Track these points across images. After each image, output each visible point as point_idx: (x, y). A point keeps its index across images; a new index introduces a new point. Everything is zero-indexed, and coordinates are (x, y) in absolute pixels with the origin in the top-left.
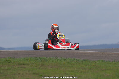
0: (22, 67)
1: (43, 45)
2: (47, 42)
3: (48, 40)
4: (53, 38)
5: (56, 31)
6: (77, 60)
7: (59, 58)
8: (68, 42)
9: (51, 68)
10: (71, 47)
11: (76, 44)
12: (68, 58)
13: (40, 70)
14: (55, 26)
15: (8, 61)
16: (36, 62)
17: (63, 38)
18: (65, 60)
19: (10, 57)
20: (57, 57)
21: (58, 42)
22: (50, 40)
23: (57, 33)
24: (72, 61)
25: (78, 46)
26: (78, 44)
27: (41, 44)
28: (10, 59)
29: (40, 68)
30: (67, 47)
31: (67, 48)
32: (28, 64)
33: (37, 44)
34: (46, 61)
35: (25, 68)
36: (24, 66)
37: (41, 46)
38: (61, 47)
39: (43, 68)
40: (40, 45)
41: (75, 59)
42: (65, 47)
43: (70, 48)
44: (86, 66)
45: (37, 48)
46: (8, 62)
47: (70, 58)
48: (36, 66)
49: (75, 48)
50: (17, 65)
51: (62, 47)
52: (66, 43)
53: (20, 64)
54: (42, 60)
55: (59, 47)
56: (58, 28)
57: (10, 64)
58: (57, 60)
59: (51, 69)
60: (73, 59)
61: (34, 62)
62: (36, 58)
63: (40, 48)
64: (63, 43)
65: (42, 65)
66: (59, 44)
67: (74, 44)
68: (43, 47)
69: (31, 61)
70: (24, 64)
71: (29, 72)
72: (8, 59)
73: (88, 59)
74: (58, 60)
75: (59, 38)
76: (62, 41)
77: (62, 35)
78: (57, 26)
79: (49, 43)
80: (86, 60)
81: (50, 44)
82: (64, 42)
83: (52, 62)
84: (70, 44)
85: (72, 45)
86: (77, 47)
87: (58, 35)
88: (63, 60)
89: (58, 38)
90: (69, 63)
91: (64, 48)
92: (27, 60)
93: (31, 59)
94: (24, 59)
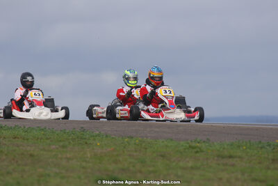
0: (226, 164)
13: (269, 172)
15: (193, 148)
16: (260, 153)
19: (198, 140)
28: (198, 144)
29: (268, 168)
32: (240, 157)
35: (233, 165)
36: (231, 161)
39: (276, 169)
46: (195, 150)
48: (260, 163)
50: (216, 158)
53: (223, 157)
54: (274, 149)
57: (198, 155)
61: (256, 151)
62: (260, 142)
65: (274, 160)
69: (248, 150)
70: (231, 157)
71: (243, 175)
72: (194, 144)
92: (239, 147)
93: (248, 145)
94: (232, 145)
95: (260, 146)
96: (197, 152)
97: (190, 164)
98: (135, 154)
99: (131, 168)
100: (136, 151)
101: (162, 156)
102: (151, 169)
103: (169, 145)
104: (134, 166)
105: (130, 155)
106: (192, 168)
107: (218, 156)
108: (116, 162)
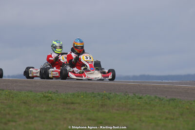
6: (159, 98)
7: (131, 95)
9: (117, 110)
12: (144, 95)
18: (140, 98)
19: (50, 92)
20: (127, 92)
24: (152, 100)
34: (109, 99)
41: (156, 97)
44: (174, 109)
47: (148, 96)
48: (93, 107)
54: (102, 97)
57: (50, 102)
59: (118, 112)
60: (153, 97)
62: (93, 93)
73: (179, 97)
80: (175, 99)
83: (120, 100)
88: (138, 98)
90: (147, 103)
92: (78, 96)
95: (93, 95)
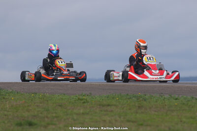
0: (107, 111)
1: (121, 73)
2: (128, 69)
3: (130, 66)
4: (137, 63)
5: (143, 51)
8: (162, 69)
10: (166, 78)
11: (174, 72)
13: (138, 115)
14: (142, 44)
16: (129, 102)
17: (153, 63)
21: (145, 70)
22: (132, 67)
23: (144, 55)
25: (178, 76)
26: (177, 73)
27: (118, 73)
28: (84, 97)
29: (137, 113)
30: (159, 77)
31: (159, 80)
32: (115, 105)
33: (112, 73)
35: (112, 111)
36: (109, 108)
37: (117, 75)
38: (150, 77)
39: (142, 113)
40: (115, 74)
42: (156, 77)
43: (164, 79)
45: (111, 79)
46: (83, 101)
49: (173, 78)
50: (98, 106)
51: (152, 77)
52: (158, 71)
53: (103, 106)
55: (147, 77)
56: (145, 48)
58: (163, 98)
61: (125, 101)
63: (115, 78)
64: (153, 71)
65: (139, 107)
66: (146, 73)
67: (170, 73)
68: (120, 78)
69: (120, 100)
70: (108, 105)
71: (120, 117)
72: (81, 97)
74: (165, 98)
75: (146, 62)
76: (151, 68)
77: (152, 59)
78: (145, 43)
79: (131, 70)
81: (132, 72)
82: (155, 70)
84: (165, 72)
85: (168, 74)
86: (175, 78)
87: (145, 59)
89: (144, 62)
91: (154, 79)
93: (120, 97)
94: (108, 97)
96: (84, 103)
97: (82, 111)
98: (41, 105)
99: (40, 115)
100: (41, 103)
101: (60, 106)
102: (54, 115)
103: (63, 98)
104: (41, 113)
105: (37, 106)
106: (83, 114)
107: (100, 105)
108: (28, 111)
